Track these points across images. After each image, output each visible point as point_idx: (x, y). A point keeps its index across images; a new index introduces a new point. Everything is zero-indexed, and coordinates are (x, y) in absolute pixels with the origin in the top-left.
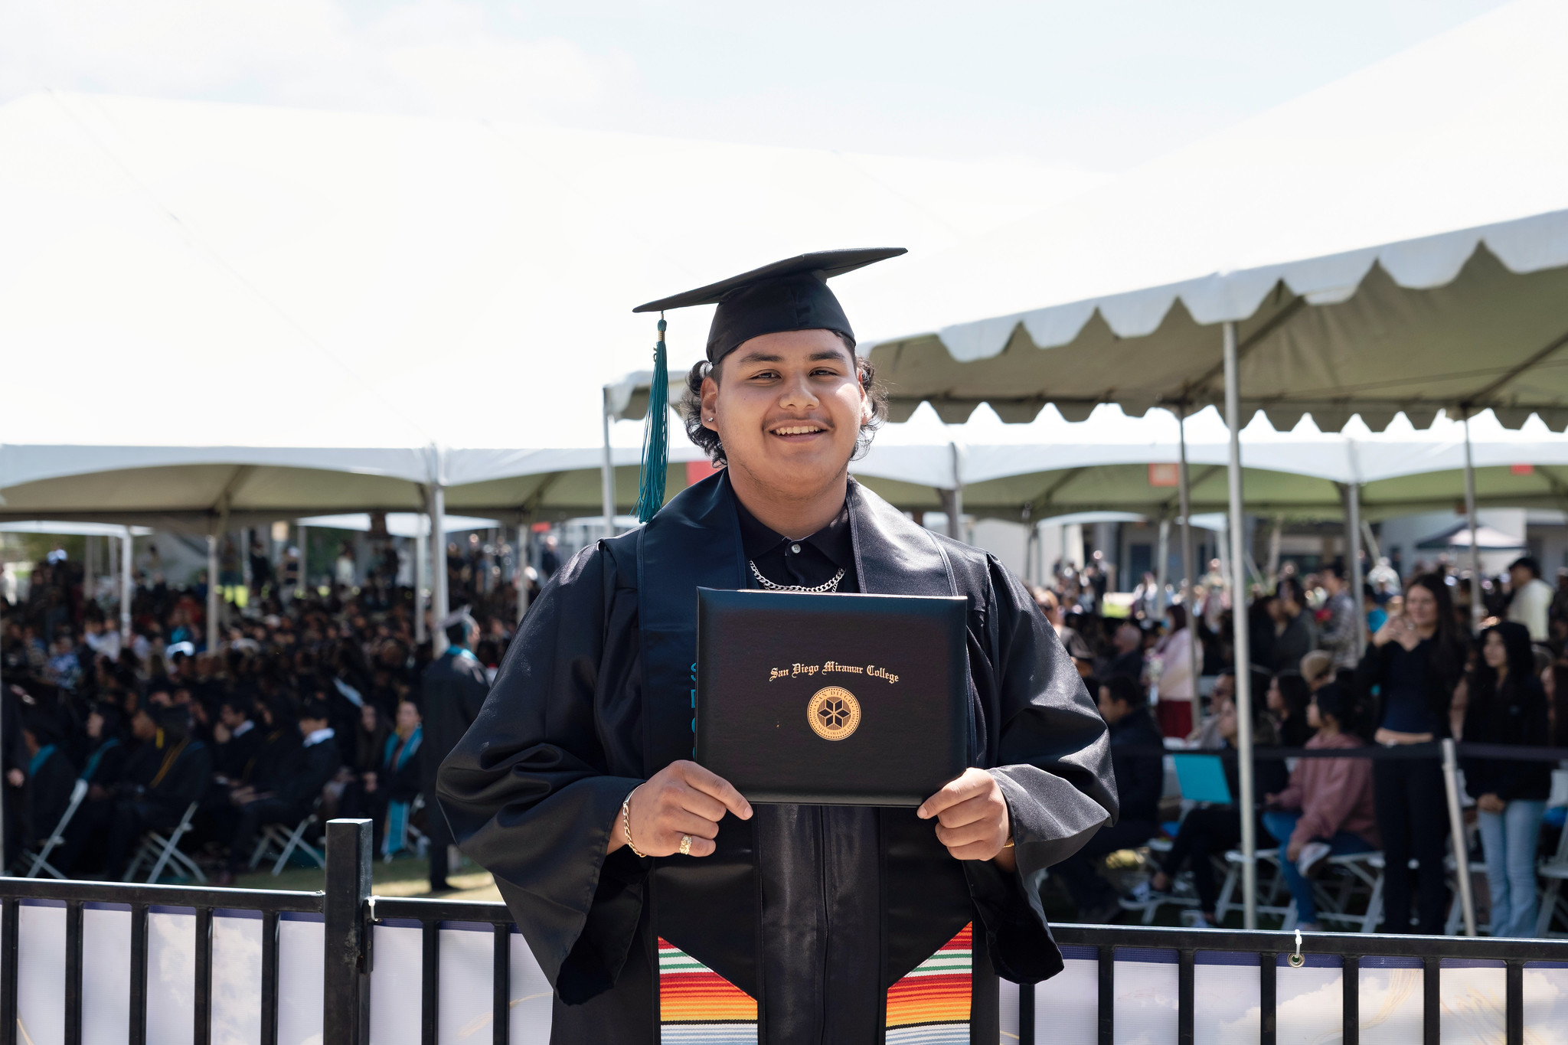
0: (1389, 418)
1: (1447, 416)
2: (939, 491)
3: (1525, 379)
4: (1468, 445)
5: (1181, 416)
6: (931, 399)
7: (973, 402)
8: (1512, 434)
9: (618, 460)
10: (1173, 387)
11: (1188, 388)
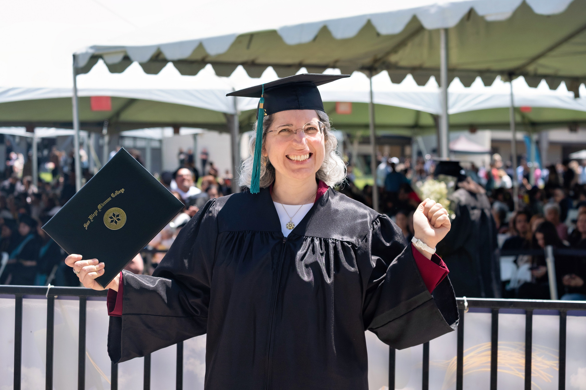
0: (473, 80)
1: (501, 80)
3: (542, 61)
4: (512, 95)
5: (370, 76)
6: (244, 64)
7: (264, 66)
8: (532, 90)
9: (80, 94)
10: (367, 61)
11: (376, 61)
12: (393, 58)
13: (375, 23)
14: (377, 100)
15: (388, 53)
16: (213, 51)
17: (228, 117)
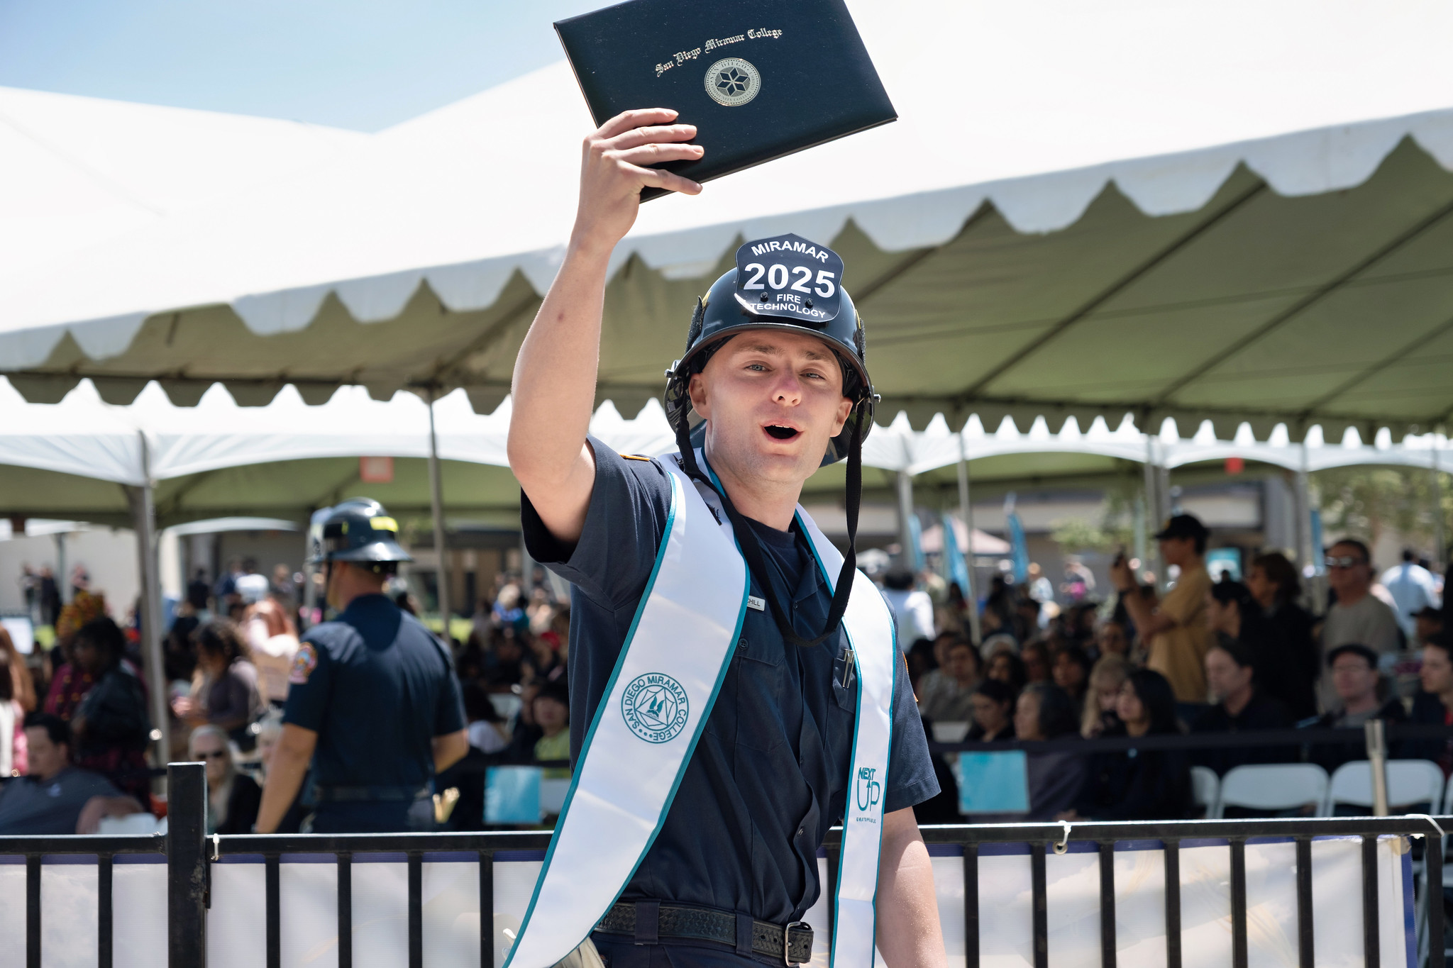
0: (641, 404)
2: (124, 487)
5: (430, 400)
6: (163, 379)
7: (204, 383)
10: (423, 369)
11: (441, 368)
12: (477, 363)
13: (438, 286)
14: (446, 451)
15: (466, 353)
16: (97, 350)
17: (131, 492)
